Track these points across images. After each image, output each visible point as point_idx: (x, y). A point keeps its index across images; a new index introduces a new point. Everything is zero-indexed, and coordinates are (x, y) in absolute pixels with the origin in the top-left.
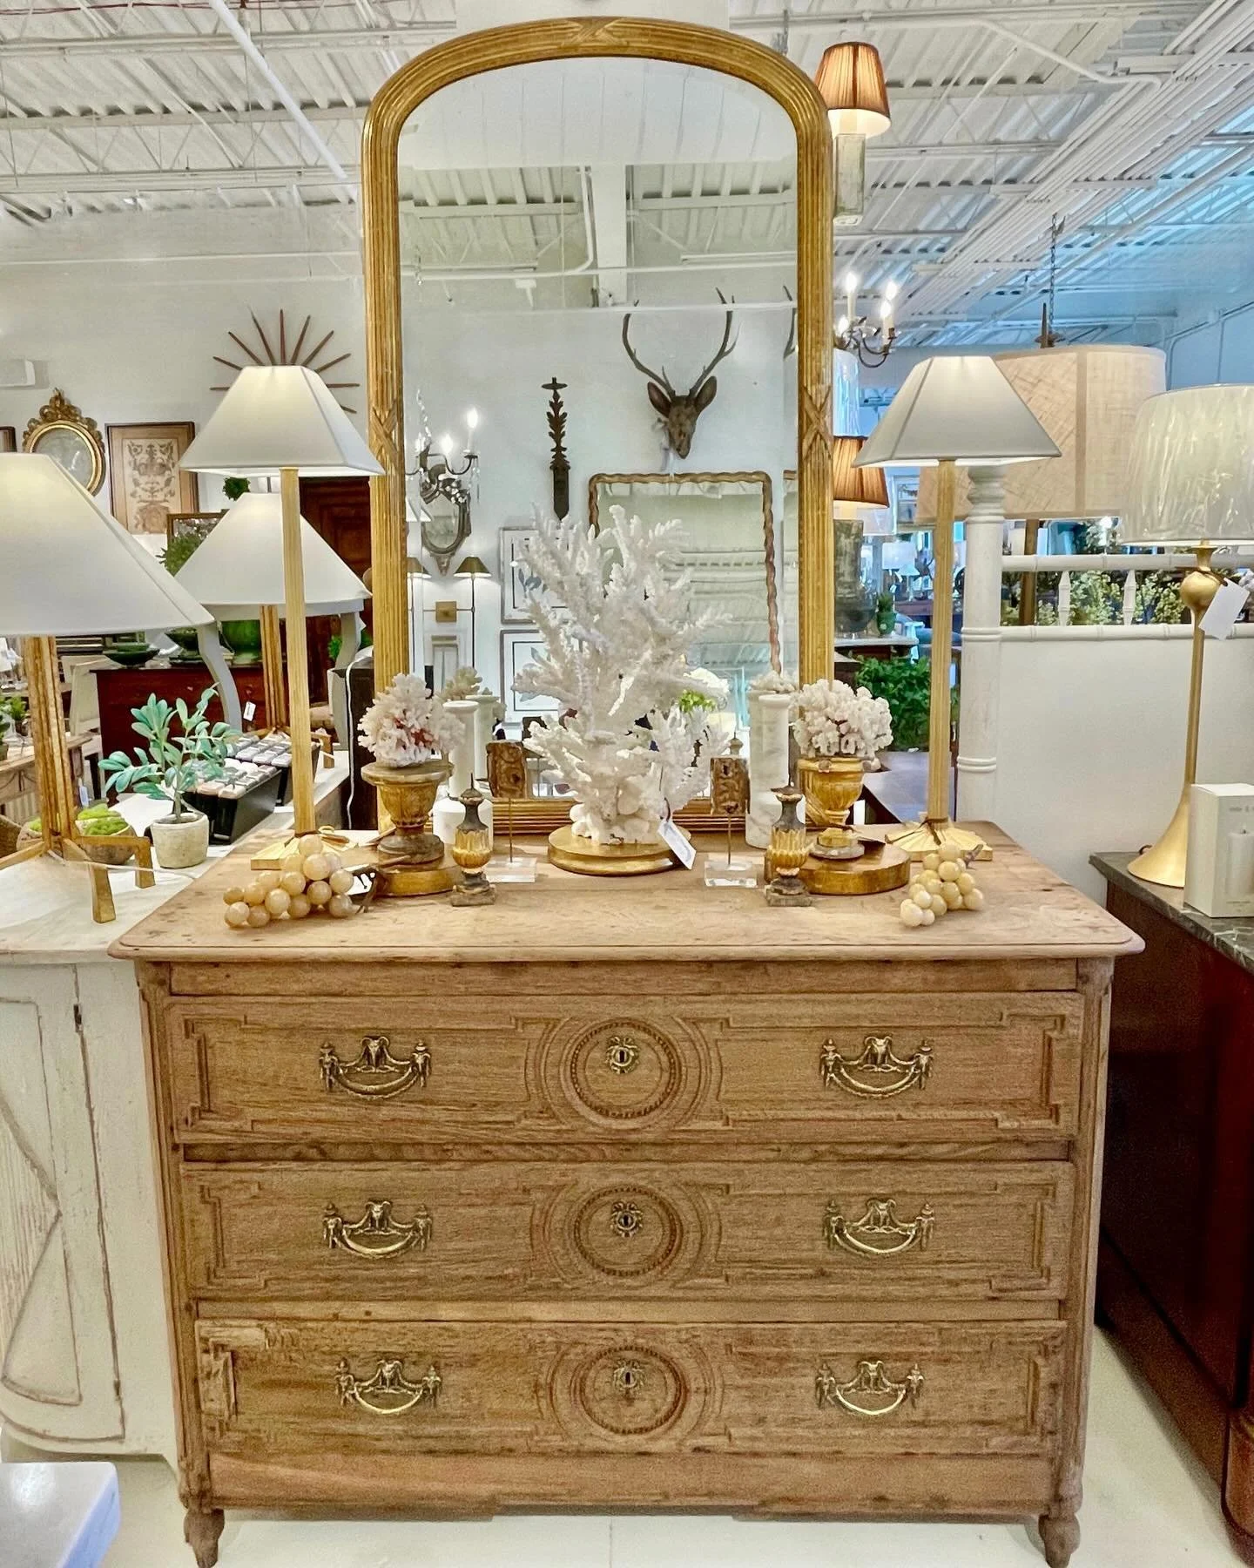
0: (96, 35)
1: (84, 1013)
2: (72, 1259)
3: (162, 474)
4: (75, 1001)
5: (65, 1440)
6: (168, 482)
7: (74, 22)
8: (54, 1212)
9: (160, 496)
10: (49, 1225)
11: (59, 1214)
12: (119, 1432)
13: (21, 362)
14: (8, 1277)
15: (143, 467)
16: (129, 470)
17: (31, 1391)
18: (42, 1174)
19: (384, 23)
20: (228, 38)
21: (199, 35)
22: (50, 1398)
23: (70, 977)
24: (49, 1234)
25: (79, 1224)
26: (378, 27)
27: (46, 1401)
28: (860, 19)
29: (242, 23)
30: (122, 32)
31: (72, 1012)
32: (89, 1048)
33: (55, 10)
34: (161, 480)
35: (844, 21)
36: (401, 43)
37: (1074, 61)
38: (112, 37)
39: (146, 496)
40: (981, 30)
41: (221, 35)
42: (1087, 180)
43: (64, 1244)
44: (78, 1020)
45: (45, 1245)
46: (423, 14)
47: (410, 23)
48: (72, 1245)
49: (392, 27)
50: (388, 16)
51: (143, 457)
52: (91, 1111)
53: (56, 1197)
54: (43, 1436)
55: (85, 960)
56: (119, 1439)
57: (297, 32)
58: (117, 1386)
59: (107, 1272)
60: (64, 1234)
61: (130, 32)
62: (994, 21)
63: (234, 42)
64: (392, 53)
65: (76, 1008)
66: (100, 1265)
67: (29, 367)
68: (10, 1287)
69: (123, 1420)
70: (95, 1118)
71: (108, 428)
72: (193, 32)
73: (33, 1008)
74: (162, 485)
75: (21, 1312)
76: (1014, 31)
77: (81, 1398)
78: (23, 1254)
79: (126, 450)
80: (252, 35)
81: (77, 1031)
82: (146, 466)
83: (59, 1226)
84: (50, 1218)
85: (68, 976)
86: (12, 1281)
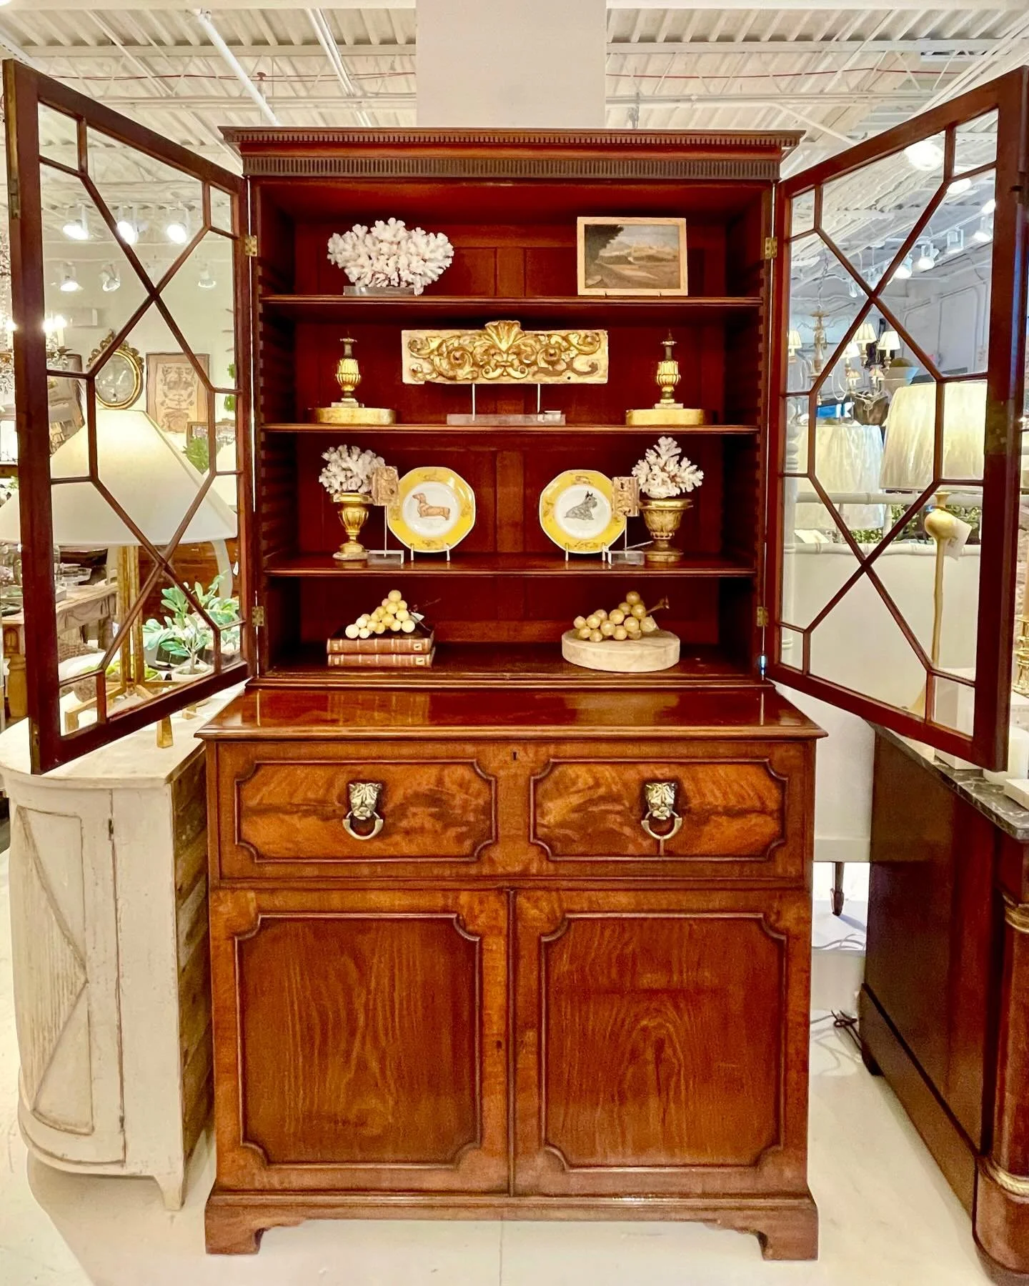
0: (158, 95)
1: (115, 825)
2: (94, 1019)
3: (186, 389)
4: (109, 816)
5: (79, 1163)
6: (190, 395)
7: (143, 86)
8: (83, 980)
9: (184, 405)
10: (78, 989)
11: (87, 981)
12: (121, 1157)
13: (90, 310)
14: (43, 1029)
15: (172, 384)
16: (160, 386)
17: (55, 1122)
18: (76, 949)
19: (359, 93)
20: (249, 100)
21: (230, 97)
22: (69, 1128)
23: (107, 798)
24: (79, 996)
25: (100, 990)
26: (354, 96)
27: (66, 1130)
28: (690, 100)
29: (260, 90)
30: (176, 94)
31: (107, 826)
32: (118, 853)
33: (131, 78)
34: (185, 393)
35: (678, 101)
36: (370, 107)
37: (835, 131)
38: (168, 97)
39: (173, 404)
40: (771, 109)
41: (245, 98)
42: (846, 209)
43: (89, 1005)
44: (111, 831)
45: (74, 1006)
46: (386, 87)
47: (377, 94)
48: (94, 1006)
49: (365, 96)
50: (361, 88)
51: (173, 376)
52: (116, 901)
53: (84, 968)
54: (61, 1159)
55: (120, 786)
56: (121, 1163)
57: (298, 97)
58: (122, 1120)
59: (120, 1027)
60: (88, 999)
61: (182, 95)
62: (781, 104)
63: (253, 103)
64: (364, 113)
65: (110, 822)
66: (116, 1023)
67: (95, 312)
68: (44, 1038)
69: (125, 1147)
70: (119, 907)
71: (148, 355)
72: (226, 95)
73: (77, 821)
74: (185, 397)
75: (52, 1058)
76: (794, 110)
77: (93, 1129)
78: (56, 1013)
79: (160, 371)
80: (267, 98)
81: (110, 839)
82: (175, 383)
83: (85, 992)
84: (79, 986)
85: (106, 798)
86: (46, 1034)
